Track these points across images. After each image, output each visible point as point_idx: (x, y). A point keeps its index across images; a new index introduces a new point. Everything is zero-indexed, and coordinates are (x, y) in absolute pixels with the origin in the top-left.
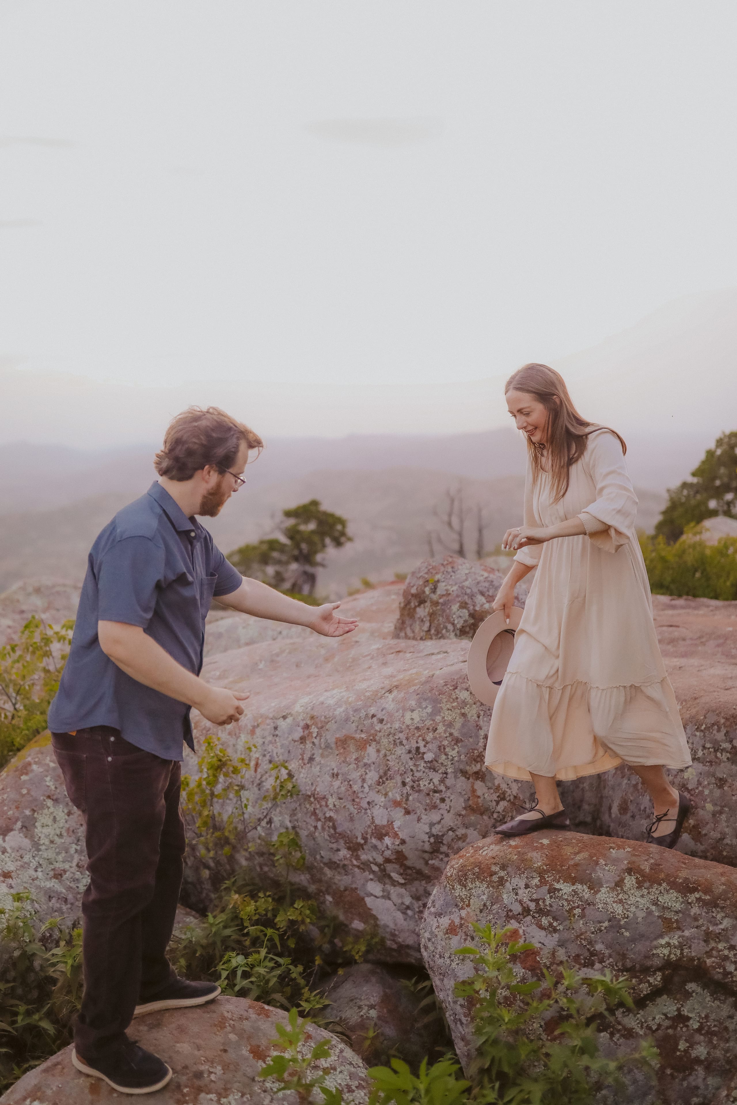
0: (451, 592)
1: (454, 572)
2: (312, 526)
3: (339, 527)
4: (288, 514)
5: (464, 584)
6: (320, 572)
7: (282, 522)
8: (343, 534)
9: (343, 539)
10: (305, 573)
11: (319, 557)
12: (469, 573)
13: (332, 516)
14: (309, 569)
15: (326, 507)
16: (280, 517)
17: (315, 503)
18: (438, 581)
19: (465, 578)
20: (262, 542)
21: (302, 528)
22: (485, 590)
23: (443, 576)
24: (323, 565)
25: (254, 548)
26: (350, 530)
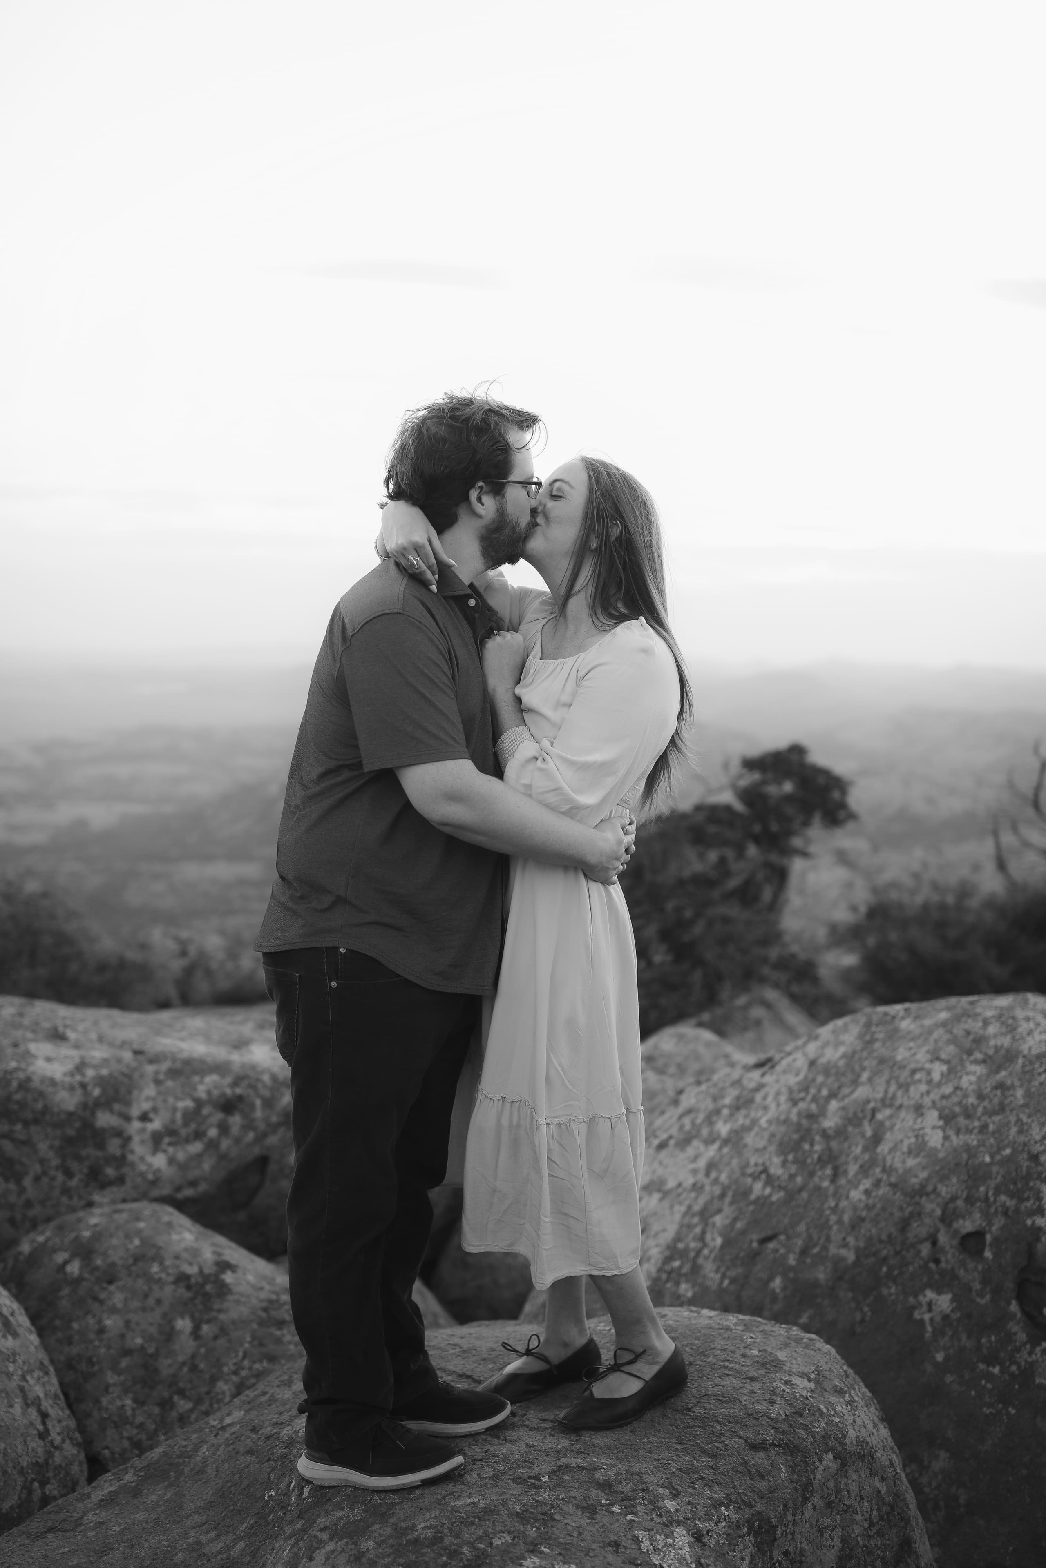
2: (788, 787)
3: (836, 795)
4: (750, 764)
6: (797, 865)
7: (740, 777)
8: (842, 805)
9: (842, 814)
10: (768, 865)
11: (797, 842)
13: (825, 773)
14: (774, 858)
15: (818, 757)
16: (735, 767)
17: (797, 750)
20: (698, 808)
21: (772, 790)
24: (805, 854)
25: (683, 816)
26: (856, 799)
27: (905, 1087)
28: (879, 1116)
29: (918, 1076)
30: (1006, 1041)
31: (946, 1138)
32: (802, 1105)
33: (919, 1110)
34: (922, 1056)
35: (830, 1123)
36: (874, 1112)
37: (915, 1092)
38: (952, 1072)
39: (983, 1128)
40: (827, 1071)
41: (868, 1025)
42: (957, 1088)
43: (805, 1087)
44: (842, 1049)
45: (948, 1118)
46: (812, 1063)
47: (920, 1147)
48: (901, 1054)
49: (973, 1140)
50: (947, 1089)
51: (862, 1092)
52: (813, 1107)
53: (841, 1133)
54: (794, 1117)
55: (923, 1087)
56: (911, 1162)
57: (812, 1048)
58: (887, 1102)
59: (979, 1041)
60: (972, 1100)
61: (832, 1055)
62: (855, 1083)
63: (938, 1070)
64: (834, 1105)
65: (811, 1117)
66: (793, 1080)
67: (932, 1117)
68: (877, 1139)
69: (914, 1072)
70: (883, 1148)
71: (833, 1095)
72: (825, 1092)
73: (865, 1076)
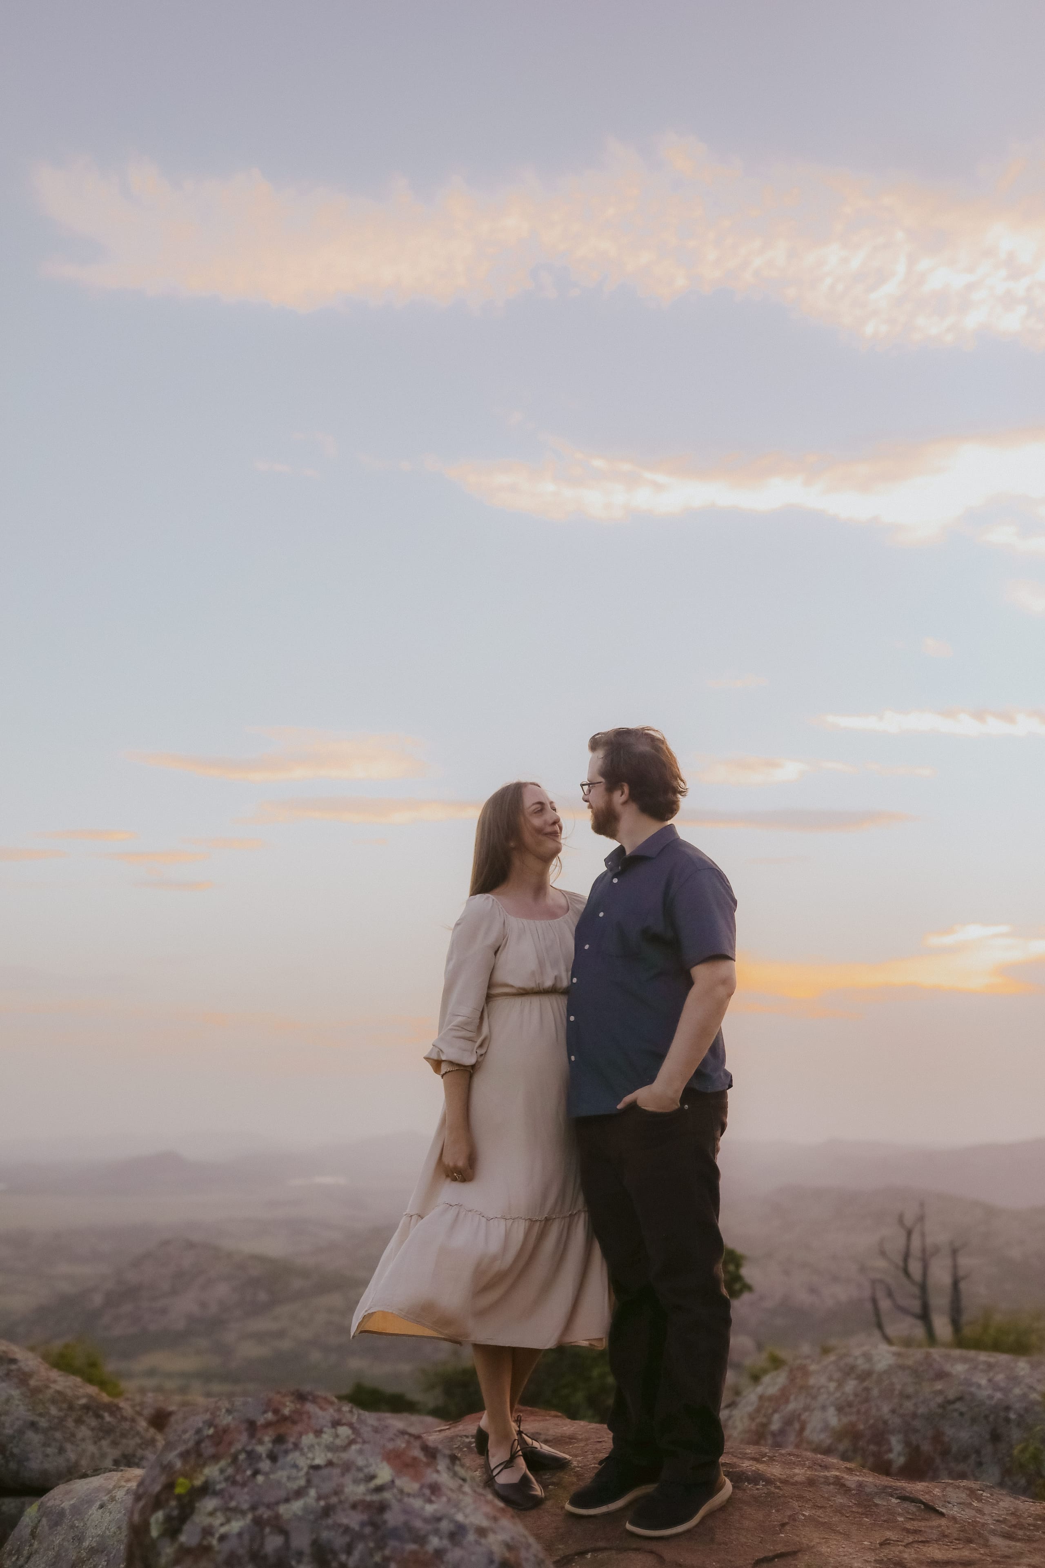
0: (215, 1542)
1: (273, 1457)
5: (282, 1509)
8: (737, 1279)
9: (737, 1287)
12: (330, 1464)
18: (205, 1490)
19: (302, 1482)
22: (340, 1541)
23: (230, 1471)
26: (750, 1273)
27: (814, 1398)
28: (803, 1417)
29: (822, 1390)
30: (866, 1366)
31: (840, 1420)
32: (758, 1420)
33: (824, 1408)
34: (823, 1380)
35: (775, 1426)
36: (800, 1415)
37: (822, 1398)
38: (840, 1384)
39: (858, 1412)
40: (770, 1399)
41: (791, 1371)
42: (843, 1393)
43: (758, 1410)
44: (777, 1387)
45: (840, 1409)
46: (761, 1398)
47: (826, 1427)
48: (812, 1381)
49: (853, 1418)
50: (838, 1395)
51: (791, 1406)
52: (764, 1420)
53: (782, 1432)
54: (753, 1427)
55: (825, 1396)
56: (823, 1436)
57: (760, 1389)
58: (807, 1408)
59: (853, 1368)
60: (851, 1398)
61: (772, 1390)
62: (787, 1401)
63: (832, 1386)
64: (776, 1417)
65: (765, 1425)
66: (750, 1409)
67: (831, 1411)
68: (802, 1429)
69: (819, 1389)
70: (807, 1433)
71: (775, 1411)
72: (770, 1411)
73: (792, 1398)
